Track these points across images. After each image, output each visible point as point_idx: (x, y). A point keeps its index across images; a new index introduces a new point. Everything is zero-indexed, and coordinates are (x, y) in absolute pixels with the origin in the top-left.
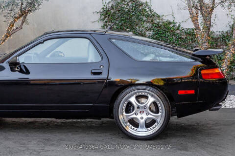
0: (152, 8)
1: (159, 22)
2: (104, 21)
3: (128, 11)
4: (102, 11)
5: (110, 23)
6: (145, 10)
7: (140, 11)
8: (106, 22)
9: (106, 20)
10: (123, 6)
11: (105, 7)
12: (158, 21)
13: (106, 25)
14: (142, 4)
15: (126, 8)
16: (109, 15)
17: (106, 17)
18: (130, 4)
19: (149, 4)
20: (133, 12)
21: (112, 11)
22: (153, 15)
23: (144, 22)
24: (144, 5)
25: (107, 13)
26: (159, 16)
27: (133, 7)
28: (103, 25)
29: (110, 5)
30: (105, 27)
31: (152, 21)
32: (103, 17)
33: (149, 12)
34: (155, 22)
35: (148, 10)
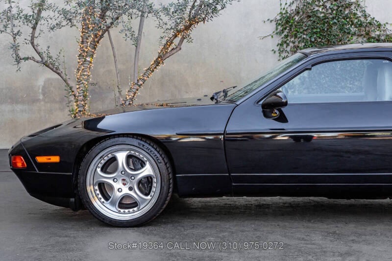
0: (368, 12)
1: (379, 36)
2: (283, 36)
3: (325, 17)
4: (279, 18)
5: (293, 39)
6: (355, 14)
7: (345, 18)
8: (286, 36)
9: (285, 33)
10: (317, 8)
11: (284, 12)
12: (378, 33)
13: (285, 42)
14: (350, 4)
15: (322, 13)
16: (291, 26)
17: (285, 29)
18: (328, 5)
19: (362, 4)
20: (333, 18)
21: (297, 18)
22: (370, 24)
23: (353, 35)
24: (353, 7)
25: (287, 22)
26: (379, 26)
27: (332, 10)
28: (280, 42)
29: (294, 7)
30: (285, 45)
31: (368, 34)
32: (280, 28)
33: (362, 19)
34: (373, 35)
35: (359, 14)
